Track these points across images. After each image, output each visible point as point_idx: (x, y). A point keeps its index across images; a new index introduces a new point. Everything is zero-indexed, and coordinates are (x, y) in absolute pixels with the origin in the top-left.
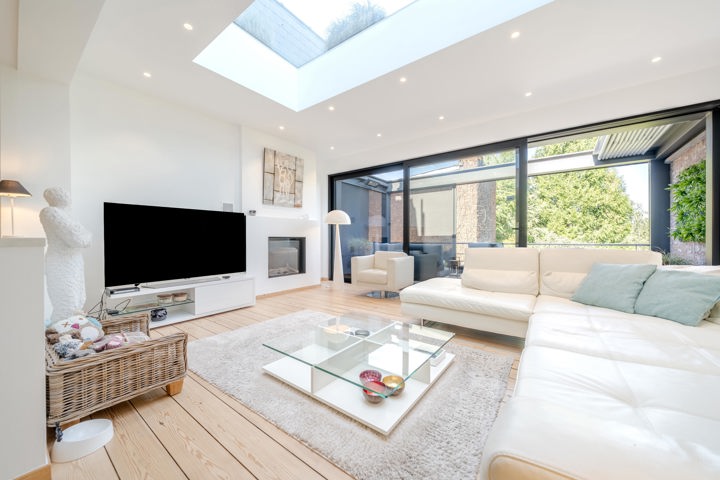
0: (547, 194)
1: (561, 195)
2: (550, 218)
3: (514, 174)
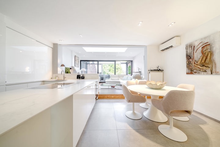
3: (114, 63)
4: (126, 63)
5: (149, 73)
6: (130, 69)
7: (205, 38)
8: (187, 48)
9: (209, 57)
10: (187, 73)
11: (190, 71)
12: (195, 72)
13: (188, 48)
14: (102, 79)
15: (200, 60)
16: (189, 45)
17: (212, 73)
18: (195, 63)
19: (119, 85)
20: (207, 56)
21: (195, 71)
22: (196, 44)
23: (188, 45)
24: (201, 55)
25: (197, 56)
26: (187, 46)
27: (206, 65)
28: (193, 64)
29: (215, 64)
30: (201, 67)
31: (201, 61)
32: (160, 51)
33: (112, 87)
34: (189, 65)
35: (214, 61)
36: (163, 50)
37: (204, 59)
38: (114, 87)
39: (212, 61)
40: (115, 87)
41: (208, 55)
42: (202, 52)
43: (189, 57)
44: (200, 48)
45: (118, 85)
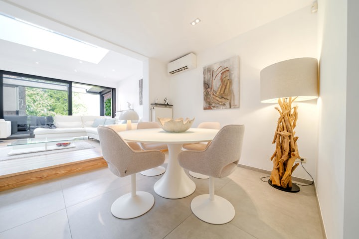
0: (54, 95)
1: (62, 97)
2: (56, 107)
3: (67, 90)
4: (100, 93)
5: (153, 108)
6: (109, 105)
7: (225, 61)
8: (204, 73)
9: (228, 87)
10: (205, 109)
11: (208, 105)
12: (214, 107)
13: (207, 72)
14: (19, 130)
15: (219, 89)
16: (208, 68)
17: (230, 107)
18: (213, 94)
19: (84, 139)
20: (226, 85)
21: (213, 105)
22: (215, 68)
23: (206, 68)
24: (220, 83)
25: (216, 84)
26: (205, 70)
27: (225, 97)
28: (212, 96)
29: (234, 95)
30: (220, 100)
31: (221, 91)
32: (169, 74)
33: (60, 145)
34: (207, 96)
35: (233, 91)
36: (173, 72)
37: (223, 89)
38: (65, 145)
39: (231, 92)
40: (72, 145)
41: (227, 83)
42: (222, 80)
43: (207, 85)
44: (220, 74)
45: (80, 139)
